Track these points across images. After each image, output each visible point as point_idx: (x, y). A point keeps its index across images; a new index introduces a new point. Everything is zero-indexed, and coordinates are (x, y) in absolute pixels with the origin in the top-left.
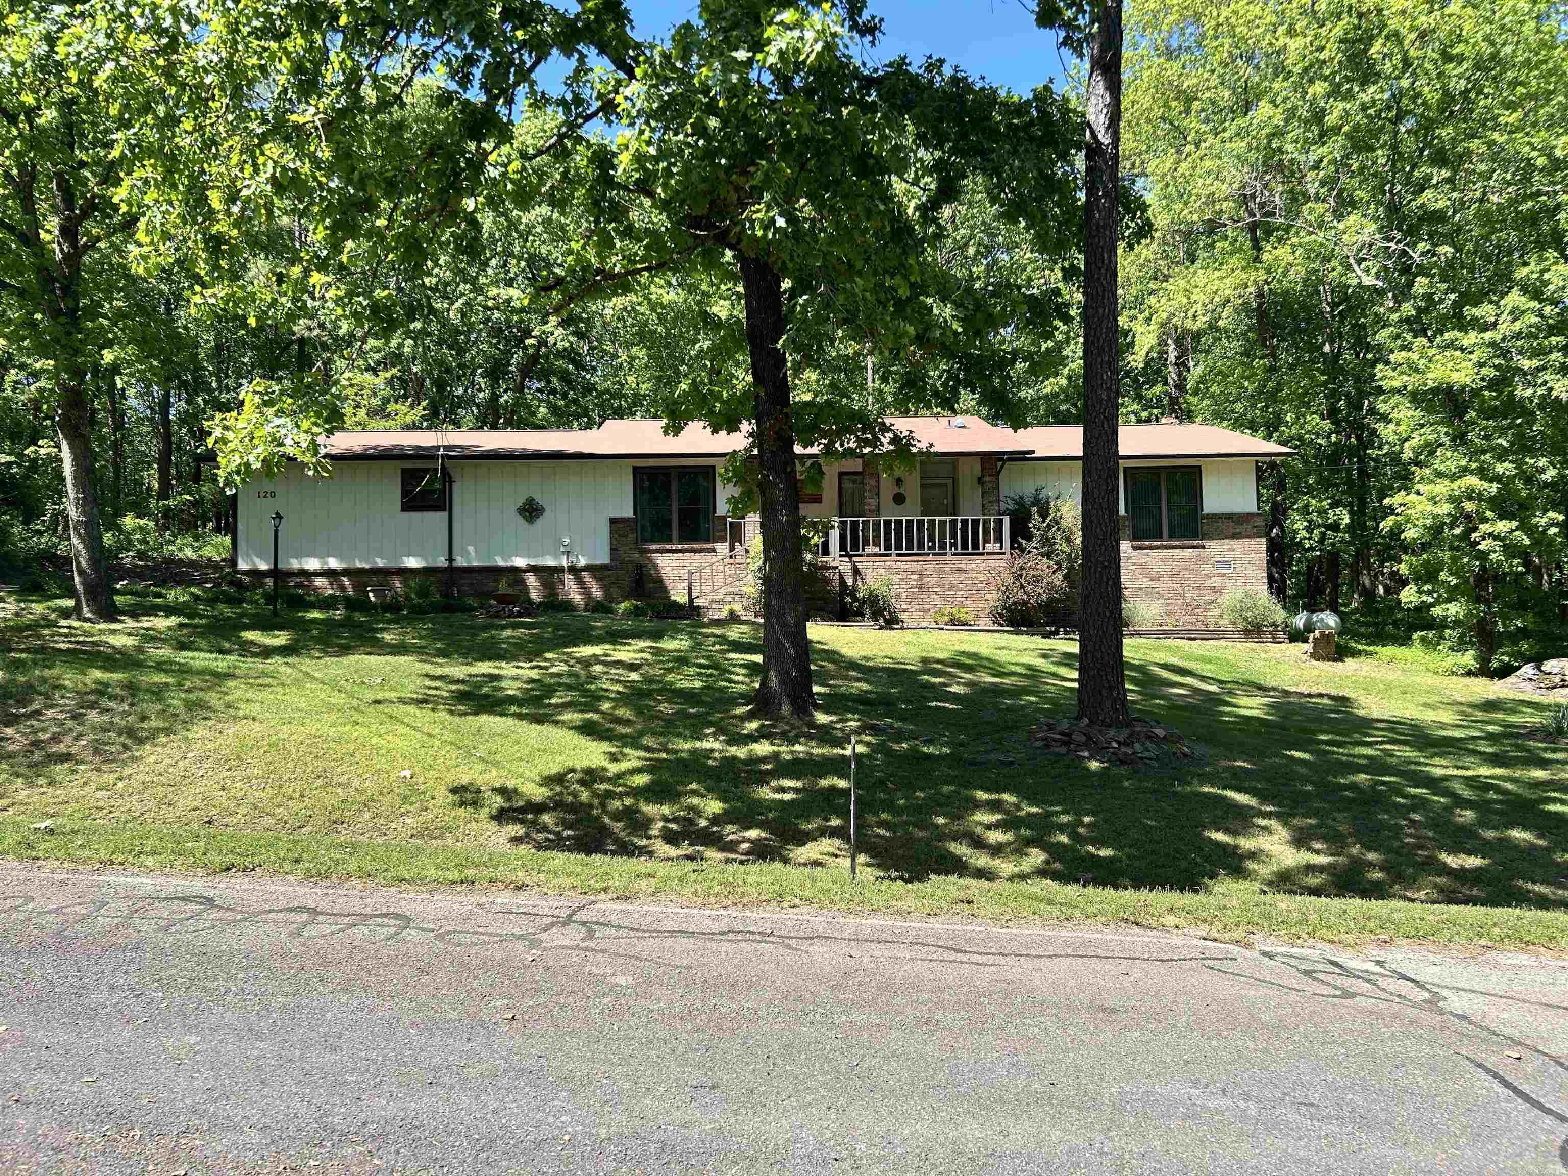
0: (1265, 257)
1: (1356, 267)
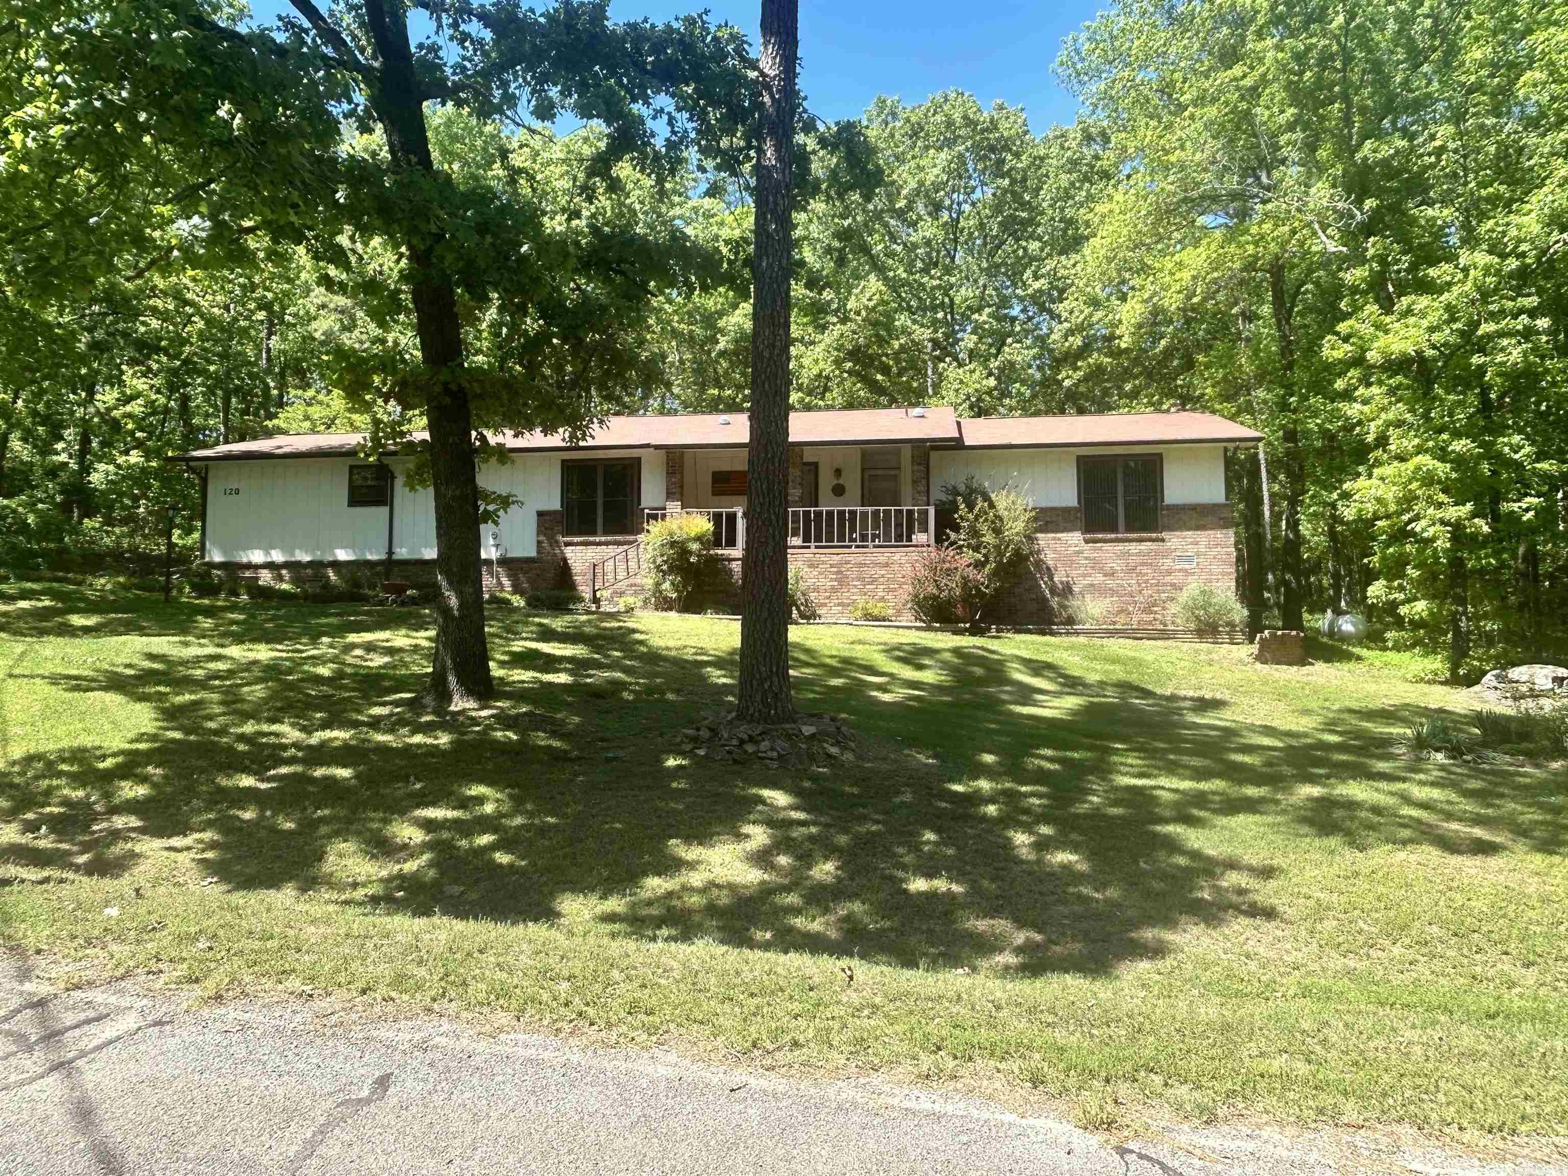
1: (1320, 233)
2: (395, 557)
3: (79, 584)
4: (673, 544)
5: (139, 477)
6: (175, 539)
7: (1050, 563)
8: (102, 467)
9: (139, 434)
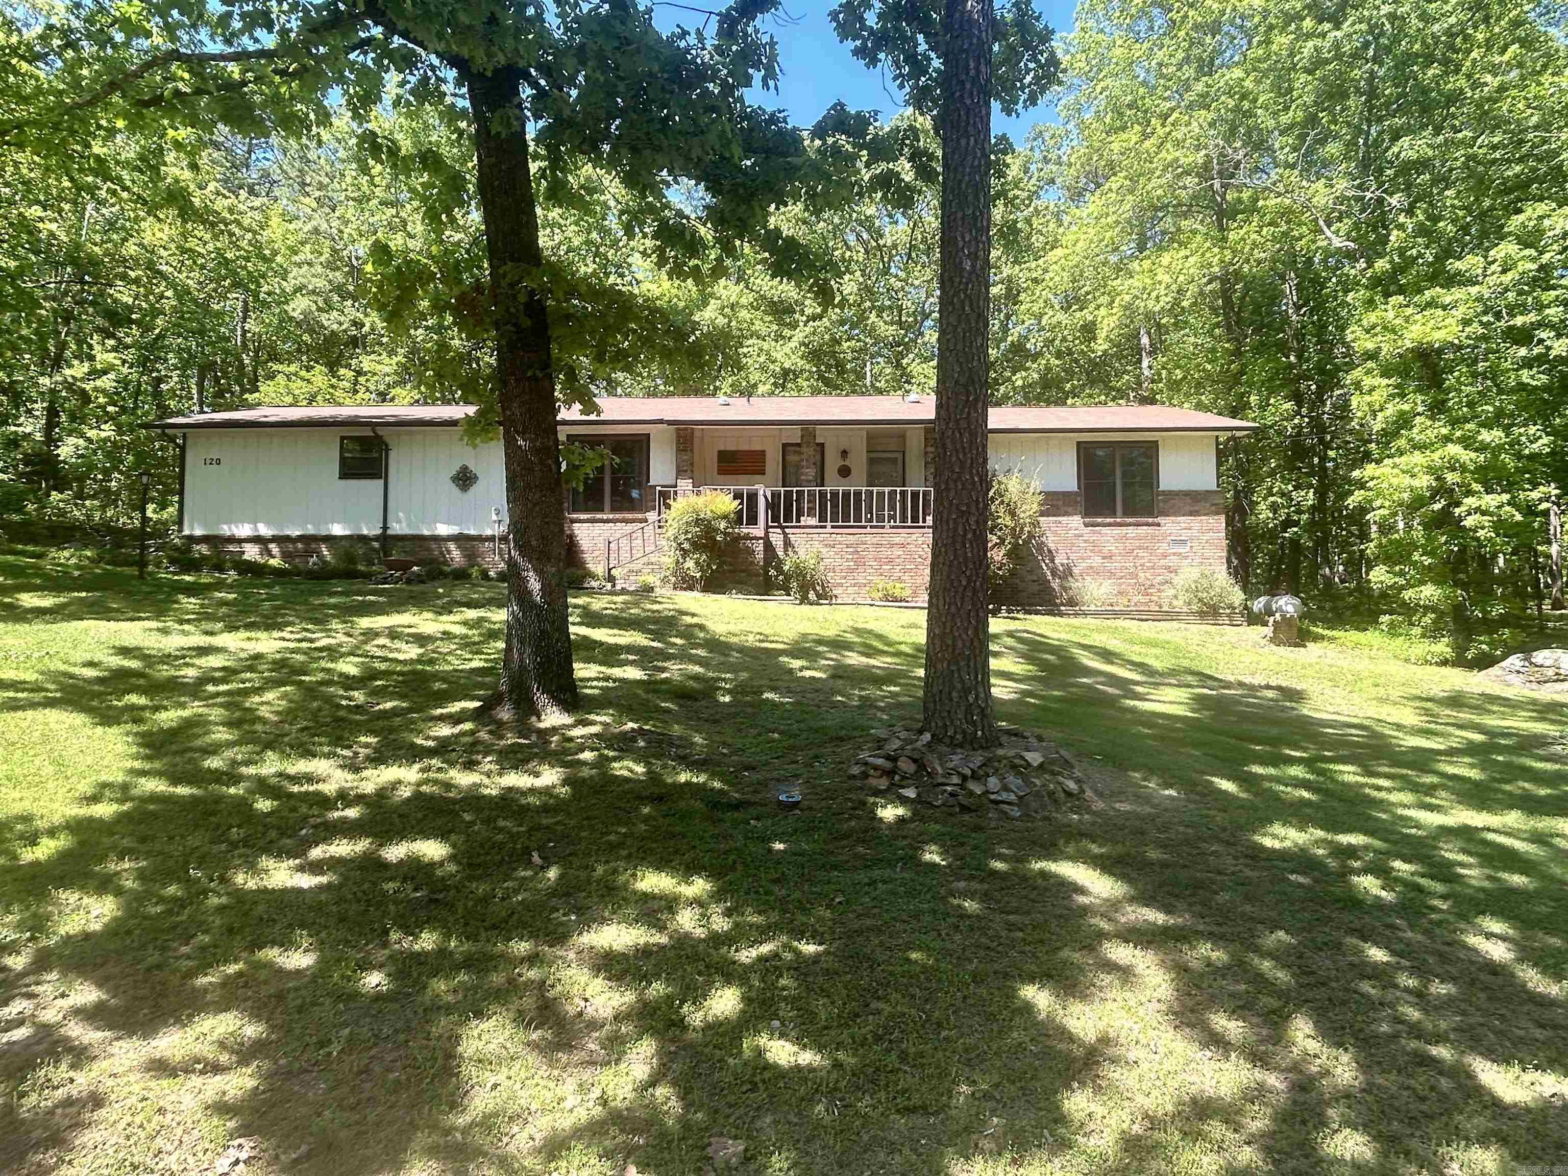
0: (1232, 236)
1: (1325, 229)
2: (389, 532)
3: (40, 556)
4: (698, 522)
5: (113, 451)
6: (149, 513)
7: (1052, 546)
8: (72, 440)
9: (110, 409)
